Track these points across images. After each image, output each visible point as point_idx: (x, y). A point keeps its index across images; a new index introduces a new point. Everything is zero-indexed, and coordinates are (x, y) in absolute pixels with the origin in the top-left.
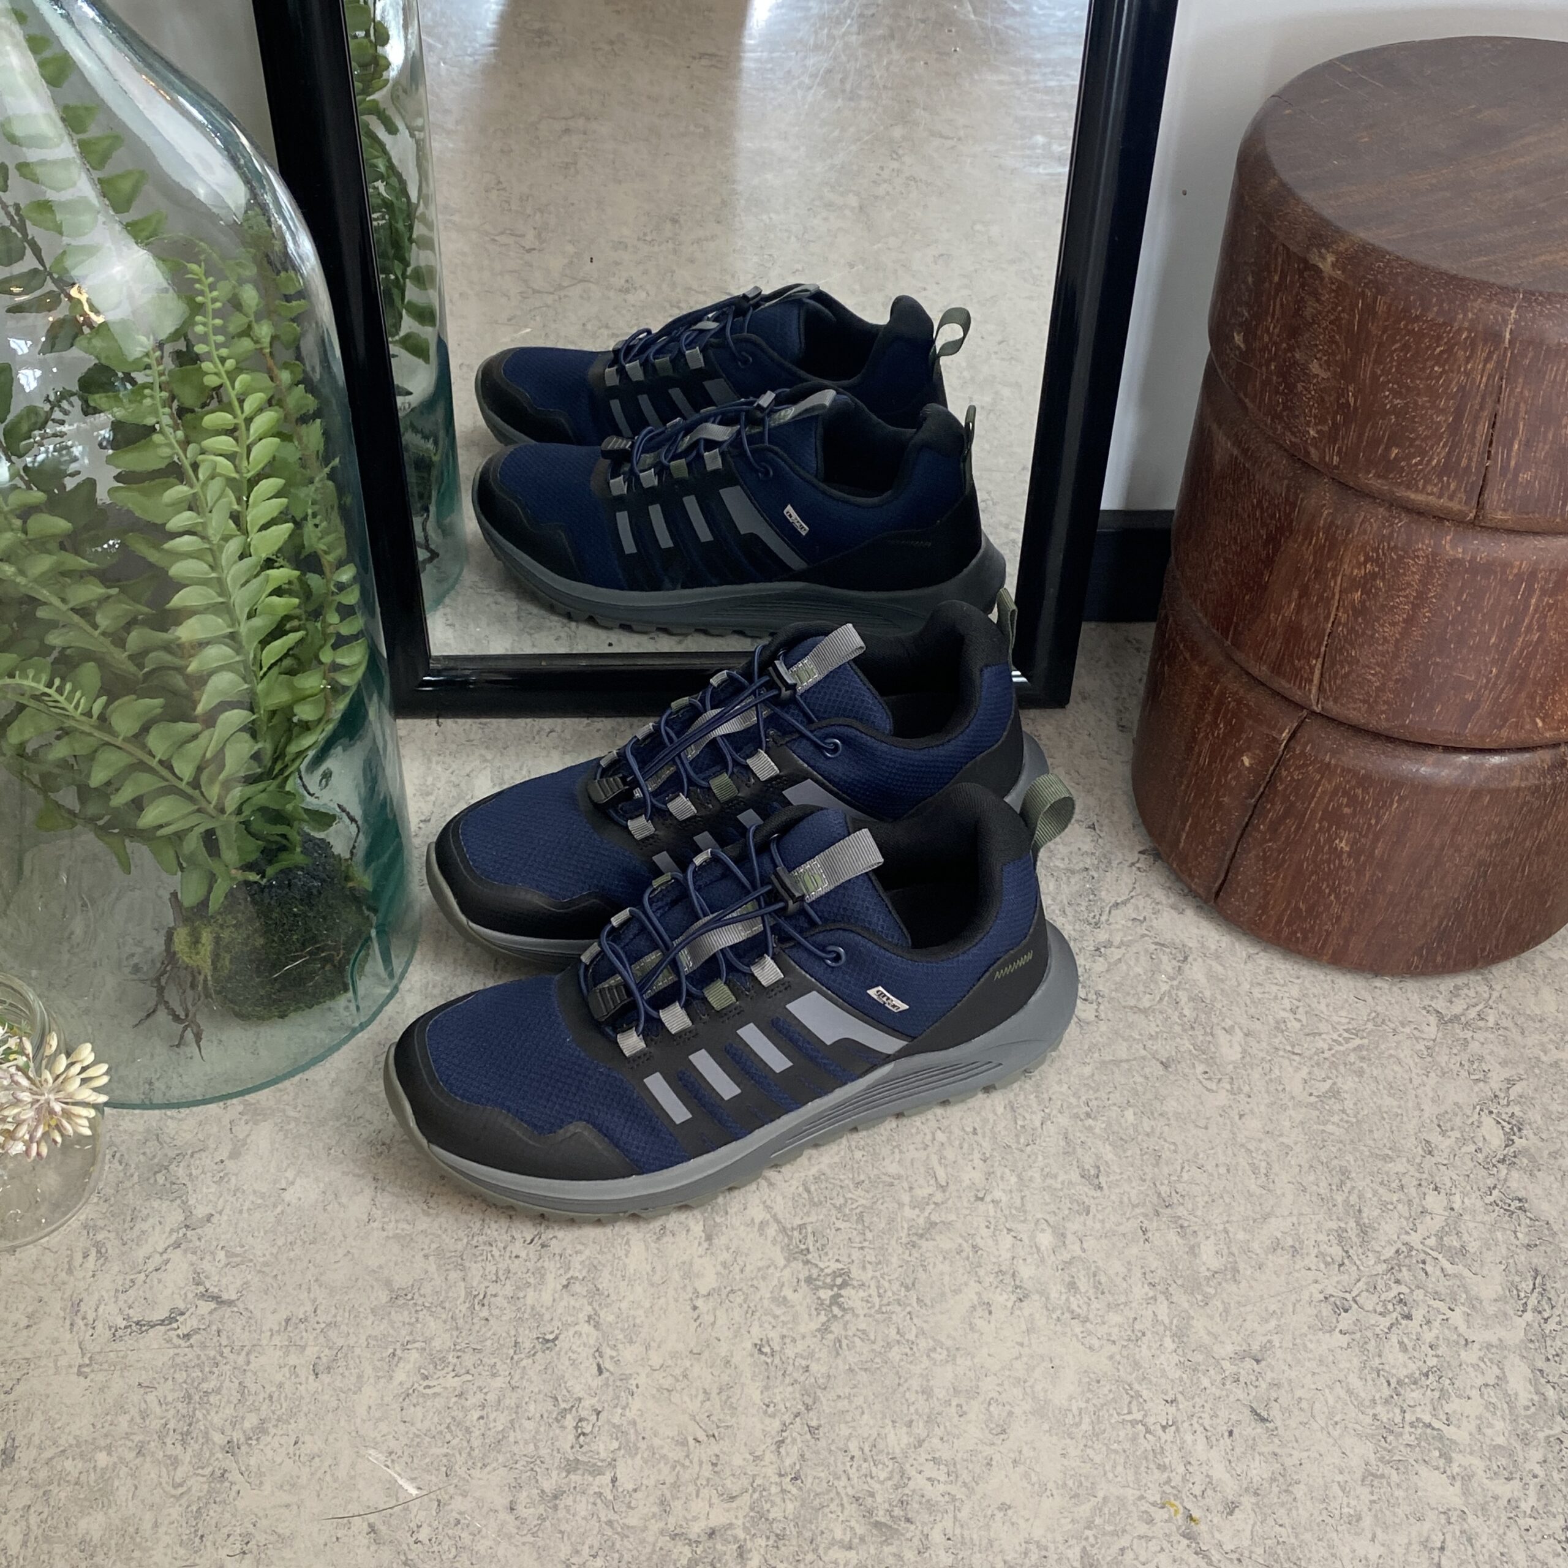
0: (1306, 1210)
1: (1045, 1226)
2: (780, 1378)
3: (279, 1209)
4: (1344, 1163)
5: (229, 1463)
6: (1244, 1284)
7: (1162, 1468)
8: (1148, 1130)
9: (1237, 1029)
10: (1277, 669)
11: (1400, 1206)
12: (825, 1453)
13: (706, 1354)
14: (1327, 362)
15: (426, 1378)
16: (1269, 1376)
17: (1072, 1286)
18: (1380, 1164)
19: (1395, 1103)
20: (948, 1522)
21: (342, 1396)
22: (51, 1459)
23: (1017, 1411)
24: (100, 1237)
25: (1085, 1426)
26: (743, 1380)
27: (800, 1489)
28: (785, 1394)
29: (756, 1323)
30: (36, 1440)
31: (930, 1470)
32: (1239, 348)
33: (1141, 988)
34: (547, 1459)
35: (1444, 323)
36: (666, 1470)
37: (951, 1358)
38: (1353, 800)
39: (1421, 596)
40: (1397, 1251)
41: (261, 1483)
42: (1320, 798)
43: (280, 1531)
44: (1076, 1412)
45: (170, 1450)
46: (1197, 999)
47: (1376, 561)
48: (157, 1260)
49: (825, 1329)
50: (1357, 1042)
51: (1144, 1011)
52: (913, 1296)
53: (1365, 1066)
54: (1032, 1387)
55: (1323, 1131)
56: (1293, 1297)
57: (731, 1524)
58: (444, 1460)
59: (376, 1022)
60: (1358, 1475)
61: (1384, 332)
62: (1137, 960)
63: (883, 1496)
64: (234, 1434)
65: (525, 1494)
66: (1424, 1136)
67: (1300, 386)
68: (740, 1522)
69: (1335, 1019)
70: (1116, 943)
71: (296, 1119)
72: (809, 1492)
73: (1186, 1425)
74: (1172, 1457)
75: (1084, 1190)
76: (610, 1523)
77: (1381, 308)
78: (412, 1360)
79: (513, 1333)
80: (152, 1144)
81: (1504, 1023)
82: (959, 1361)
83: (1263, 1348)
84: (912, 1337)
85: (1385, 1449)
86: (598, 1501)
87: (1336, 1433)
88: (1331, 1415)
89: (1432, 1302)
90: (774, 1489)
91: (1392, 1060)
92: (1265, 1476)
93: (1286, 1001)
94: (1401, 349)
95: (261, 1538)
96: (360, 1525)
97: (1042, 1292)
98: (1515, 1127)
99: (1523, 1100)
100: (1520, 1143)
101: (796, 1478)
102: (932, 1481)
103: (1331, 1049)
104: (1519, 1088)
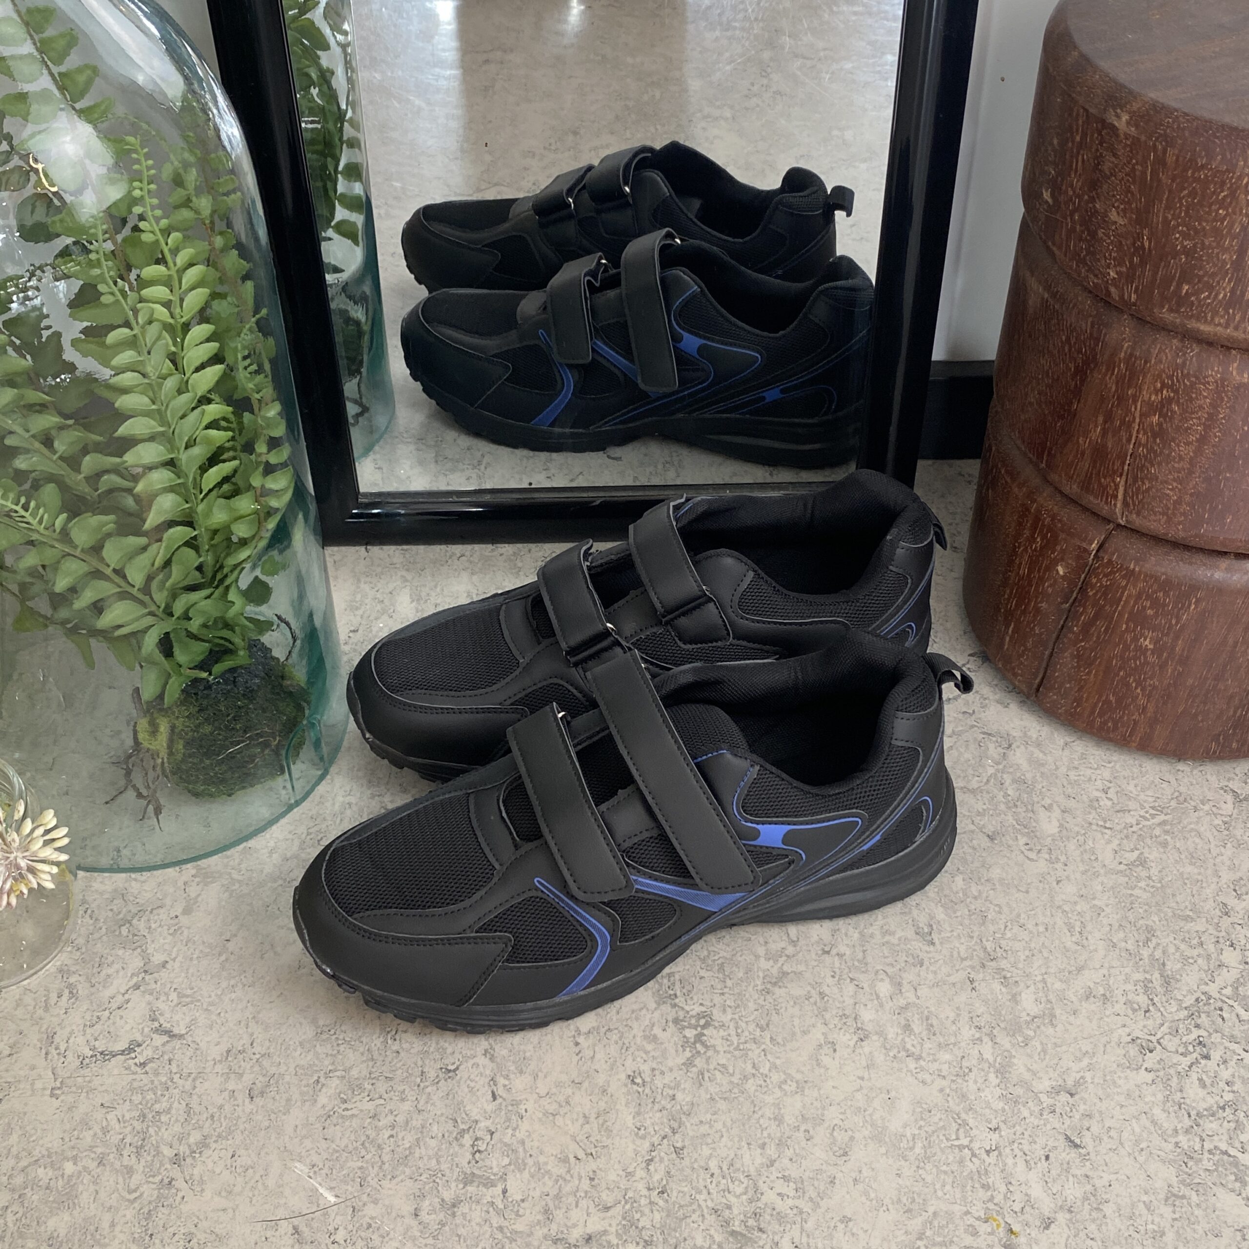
0: (1115, 963)
1: (883, 976)
2: (650, 1105)
3: (223, 958)
4: (1150, 923)
5: (175, 1172)
6: (1060, 1028)
7: (986, 1187)
8: (976, 894)
9: (1055, 806)
10: (1086, 486)
11: (1200, 961)
12: (688, 1171)
13: (586, 1084)
14: (1124, 210)
15: (345, 1102)
16: (1082, 1108)
17: (907, 1028)
18: (1182, 924)
19: (1196, 871)
20: (795, 1232)
21: (273, 1116)
22: (26, 1167)
23: (857, 1135)
24: (72, 980)
25: (918, 1150)
26: (618, 1107)
27: (667, 1201)
28: (653, 1119)
29: (630, 1058)
30: (14, 1151)
31: (781, 1187)
32: (1047, 202)
33: (970, 771)
34: (447, 1172)
35: (1228, 171)
36: (550, 1183)
37: (800, 1088)
38: (1155, 603)
39: (1211, 417)
40: (1197, 1000)
41: (203, 1190)
42: (1126, 602)
43: (216, 1230)
44: (910, 1138)
45: (126, 1161)
46: (1020, 781)
47: (1171, 387)
48: (120, 999)
49: (689, 1063)
50: (1162, 817)
51: (973, 792)
52: (767, 1035)
53: (1168, 838)
54: (871, 1115)
55: (1131, 895)
56: (1104, 1040)
57: (605, 1232)
58: (359, 1174)
59: (309, 799)
60: (1162, 1196)
61: (1173, 181)
62: (967, 746)
63: (739, 1208)
64: (181, 1148)
65: (427, 1202)
66: (1220, 899)
67: (1100, 233)
68: (613, 1230)
69: (1142, 797)
71: (239, 881)
72: (674, 1203)
73: (1008, 1150)
74: (995, 1178)
75: (918, 945)
76: (500, 1229)
77: (1170, 159)
78: (334, 1085)
79: (420, 1063)
80: (118, 901)
82: (806, 1092)
83: (1077, 1083)
84: (766, 1071)
85: (1186, 1173)
86: (491, 1209)
87: (1141, 1159)
88: (1137, 1142)
89: (1228, 1044)
90: (643, 1201)
91: (1193, 834)
92: (1078, 1195)
93: (1099, 782)
94: (1189, 195)
95: (201, 1236)
96: (285, 1227)
97: (881, 1033)
101: (662, 1192)
102: (781, 1195)
103: (1139, 823)
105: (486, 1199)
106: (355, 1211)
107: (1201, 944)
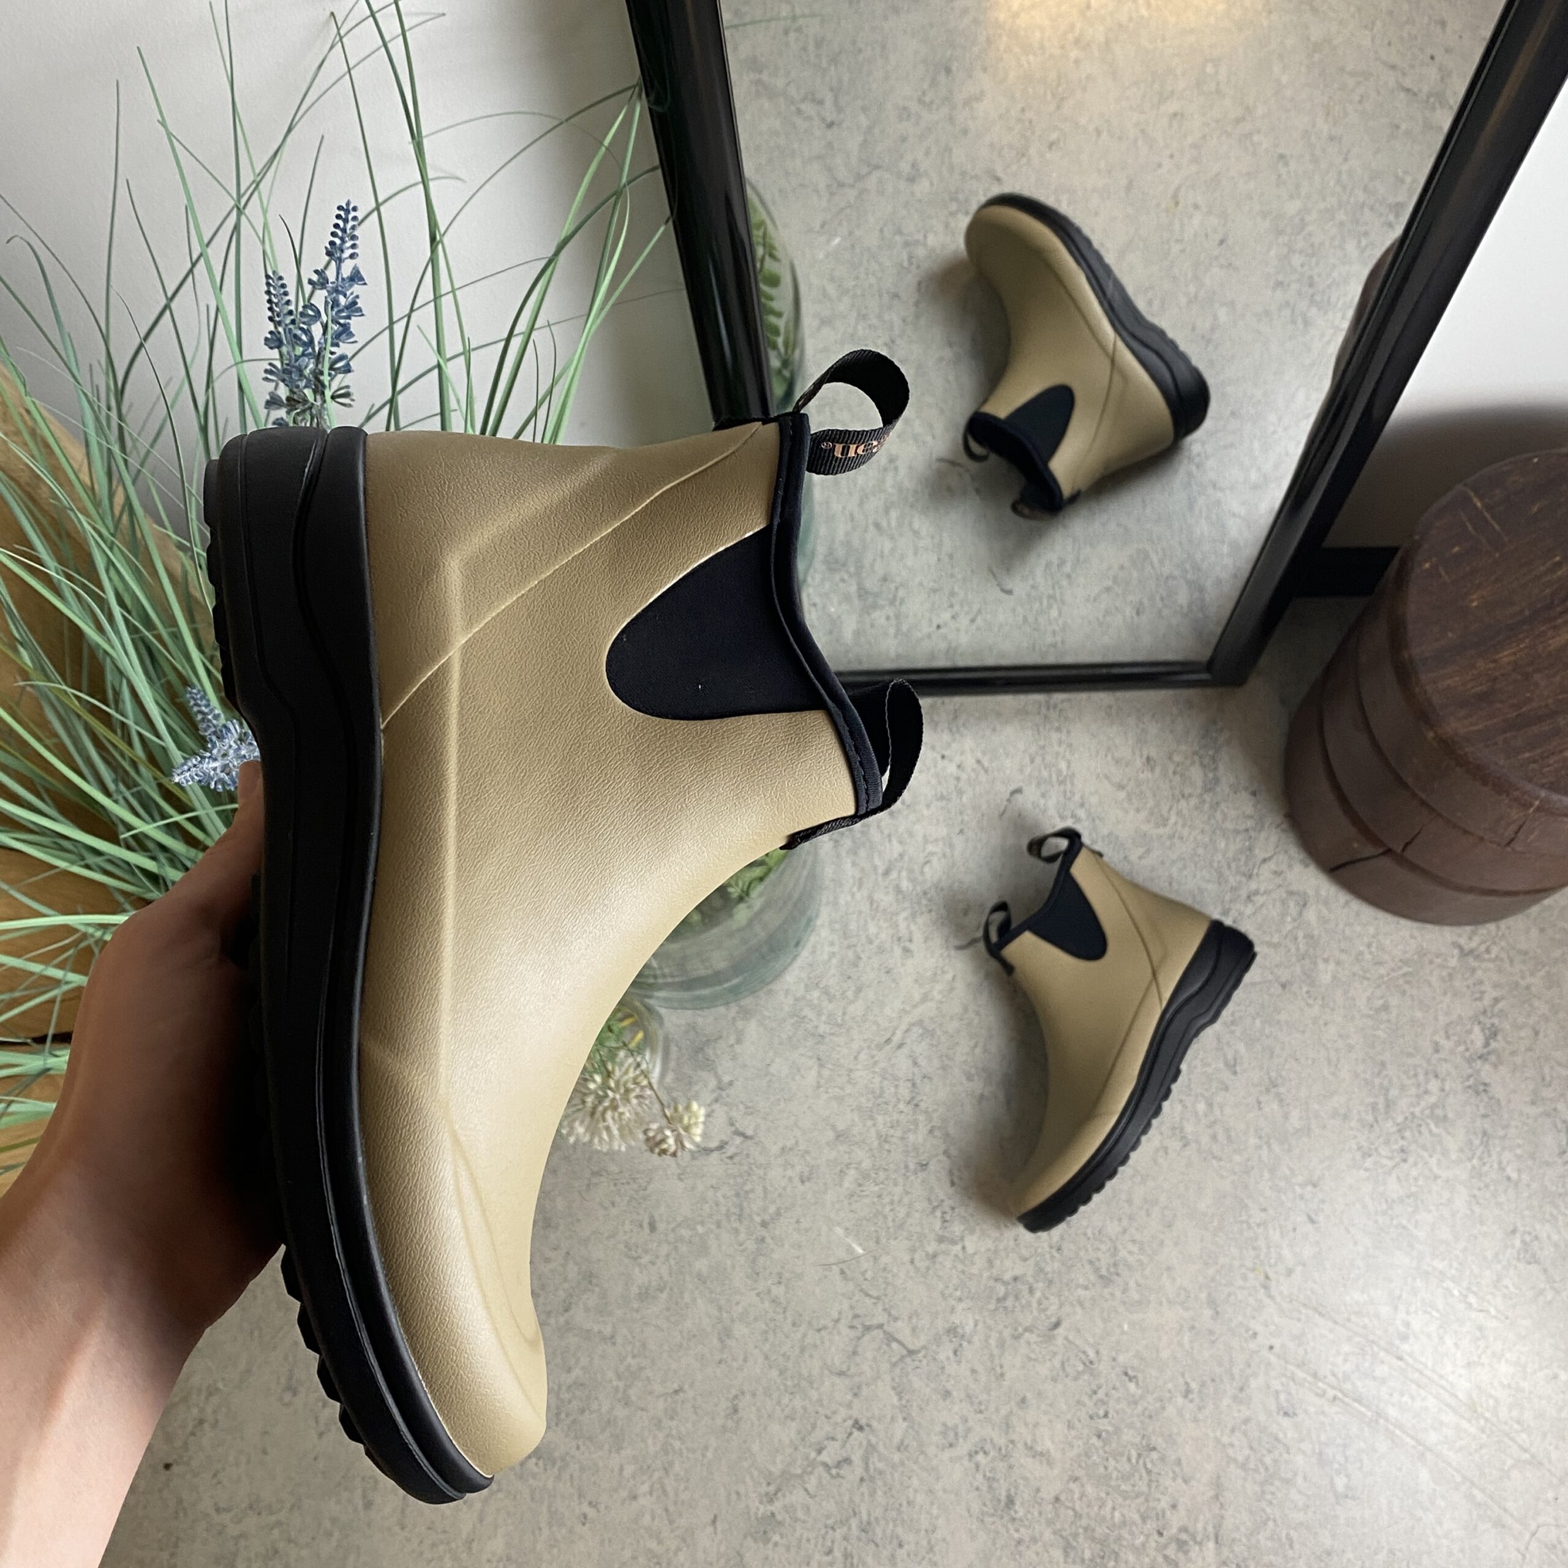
0: (1356, 1090)
1: (1200, 1098)
3: (768, 1078)
4: (1384, 1058)
5: (763, 1232)
6: (1313, 1138)
8: (1268, 1033)
9: (1331, 960)
11: (1412, 1088)
15: (860, 1185)
16: (1320, 1195)
17: (1214, 1137)
18: (1405, 1058)
19: (1422, 1015)
20: (1138, 1276)
21: (817, 1195)
22: (674, 1228)
23: (1178, 1213)
25: (1215, 1223)
30: (665, 1218)
31: (1130, 1246)
34: (928, 1235)
40: (1406, 1118)
41: (783, 1245)
43: (796, 1271)
44: (1211, 1215)
45: (733, 1224)
46: (1309, 936)
50: (1406, 969)
51: (1276, 946)
53: (1408, 987)
54: (1187, 1199)
55: (1374, 1035)
57: (1025, 1275)
58: (875, 1234)
62: (1274, 905)
63: (1105, 1261)
64: (765, 1216)
65: (918, 1254)
66: (1436, 1039)
68: (1030, 1273)
69: (1395, 951)
70: (1262, 890)
73: (1270, 1224)
74: (1261, 1243)
75: (1226, 1075)
76: (963, 1272)
78: (852, 1174)
79: (904, 1161)
80: (692, 1033)
81: (1504, 955)
83: (1319, 1178)
86: (956, 1259)
89: (1420, 1151)
90: (1048, 1256)
91: (1425, 984)
92: (1310, 1255)
93: (1365, 938)
95: (787, 1275)
96: (836, 1269)
97: (1197, 1142)
98: (1493, 1034)
99: (1502, 1014)
100: (1494, 1045)
101: (1059, 1249)
102: (1130, 1253)
103: (1388, 975)
104: (1501, 1005)
105: (954, 1252)
106: (876, 1259)
107: (1416, 1075)
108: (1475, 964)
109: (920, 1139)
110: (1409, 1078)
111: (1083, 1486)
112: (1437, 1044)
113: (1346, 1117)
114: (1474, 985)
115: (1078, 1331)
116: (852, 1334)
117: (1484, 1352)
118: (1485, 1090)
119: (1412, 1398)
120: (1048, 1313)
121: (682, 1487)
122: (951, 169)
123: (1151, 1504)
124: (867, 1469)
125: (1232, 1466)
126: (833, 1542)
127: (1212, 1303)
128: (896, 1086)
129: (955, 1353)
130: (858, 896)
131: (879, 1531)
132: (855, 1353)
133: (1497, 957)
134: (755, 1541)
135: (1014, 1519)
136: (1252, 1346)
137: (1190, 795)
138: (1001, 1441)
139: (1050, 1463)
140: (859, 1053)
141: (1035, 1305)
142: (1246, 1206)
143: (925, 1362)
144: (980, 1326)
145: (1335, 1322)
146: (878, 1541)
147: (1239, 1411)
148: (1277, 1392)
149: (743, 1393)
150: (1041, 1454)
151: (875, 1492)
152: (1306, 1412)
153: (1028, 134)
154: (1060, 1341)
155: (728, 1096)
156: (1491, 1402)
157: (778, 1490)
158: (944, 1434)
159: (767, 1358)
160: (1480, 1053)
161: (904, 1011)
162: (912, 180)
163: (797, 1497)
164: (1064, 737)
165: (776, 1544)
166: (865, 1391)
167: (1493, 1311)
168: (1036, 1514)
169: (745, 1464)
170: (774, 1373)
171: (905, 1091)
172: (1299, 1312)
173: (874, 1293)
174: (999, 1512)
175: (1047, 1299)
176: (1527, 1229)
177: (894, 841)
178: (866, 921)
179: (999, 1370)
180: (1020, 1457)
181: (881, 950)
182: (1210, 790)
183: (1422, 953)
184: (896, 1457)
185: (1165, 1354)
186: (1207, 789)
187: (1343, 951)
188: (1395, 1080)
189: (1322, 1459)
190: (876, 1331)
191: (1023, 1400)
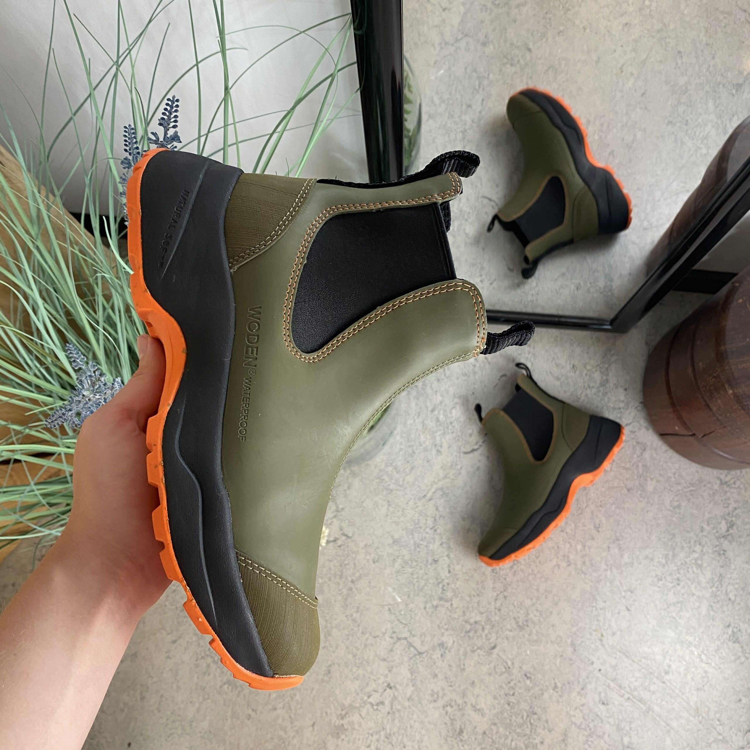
0: (659, 546)
2: (498, 581)
3: (362, 508)
4: (675, 532)
5: (352, 586)
6: (634, 568)
7: (598, 620)
8: (618, 513)
9: (654, 479)
12: (508, 604)
15: (403, 567)
16: (634, 597)
17: (584, 563)
18: (686, 533)
19: (697, 512)
20: (538, 628)
21: (381, 570)
23: (561, 599)
25: (579, 606)
26: (488, 580)
27: (500, 613)
28: (499, 585)
31: (535, 612)
34: (434, 596)
36: (465, 603)
37: (546, 581)
40: (682, 563)
41: (361, 593)
43: (366, 607)
44: (578, 602)
45: (337, 580)
46: (645, 466)
49: (512, 567)
50: (692, 488)
51: (627, 469)
53: (691, 497)
54: (567, 592)
55: (671, 520)
57: (480, 621)
58: (408, 592)
63: (522, 618)
64: (354, 578)
65: (428, 605)
68: (483, 620)
69: (687, 478)
72: (502, 614)
73: (607, 609)
74: (601, 618)
75: (594, 532)
76: (450, 616)
78: (399, 562)
79: (426, 557)
82: (548, 582)
83: (634, 589)
85: (660, 623)
86: (447, 610)
89: (687, 581)
90: (493, 613)
91: (701, 497)
92: (625, 626)
93: (673, 470)
95: (362, 608)
96: (386, 608)
97: (576, 564)
98: (731, 525)
99: (737, 516)
100: (731, 531)
101: (499, 610)
102: (535, 616)
103: (682, 490)
104: (737, 512)
105: (446, 606)
106: (407, 605)
107: (690, 542)
108: (728, 489)
109: (436, 547)
110: (686, 543)
111: (498, 727)
112: (702, 527)
113: (652, 559)
114: (725, 500)
115: (504, 651)
116: (392, 641)
117: (706, 684)
118: (724, 554)
119: (667, 702)
120: (491, 641)
121: (299, 706)
122: (506, 41)
123: (531, 740)
124: (392, 708)
125: (573, 726)
126: (371, 741)
127: (573, 645)
128: (426, 520)
129: (442, 656)
130: (417, 421)
131: (394, 739)
132: (391, 650)
133: (739, 487)
134: (333, 737)
135: (462, 740)
136: (591, 668)
137: (593, 387)
138: (460, 702)
139: (483, 715)
140: (409, 501)
141: (484, 636)
142: (596, 599)
143: (426, 658)
144: (456, 643)
145: (634, 661)
146: (393, 743)
147: (580, 700)
148: (600, 693)
149: (334, 664)
150: (479, 710)
151: (394, 719)
152: (614, 704)
153: (548, 26)
154: (494, 656)
155: (341, 515)
156: (707, 709)
157: (346, 714)
158: (432, 695)
159: (347, 648)
160: (723, 534)
161: (434, 482)
162: (484, 44)
163: (355, 718)
164: (531, 350)
165: (343, 740)
166: (395, 670)
167: (713, 665)
168: (473, 739)
169: (331, 699)
170: (350, 656)
171: (430, 522)
172: (616, 654)
173: (404, 622)
174: (455, 737)
175: (490, 634)
176: (736, 625)
177: (438, 394)
178: (419, 435)
179: (462, 667)
180: (468, 710)
181: (426, 450)
182: (603, 385)
183: (701, 481)
184: (407, 704)
185: (547, 667)
186: (602, 384)
187: (661, 475)
188: (679, 544)
189: (619, 729)
190: (403, 641)
191: (473, 683)
